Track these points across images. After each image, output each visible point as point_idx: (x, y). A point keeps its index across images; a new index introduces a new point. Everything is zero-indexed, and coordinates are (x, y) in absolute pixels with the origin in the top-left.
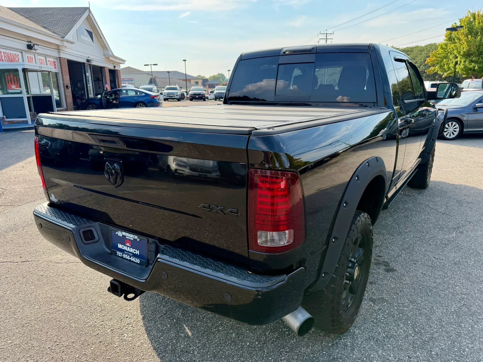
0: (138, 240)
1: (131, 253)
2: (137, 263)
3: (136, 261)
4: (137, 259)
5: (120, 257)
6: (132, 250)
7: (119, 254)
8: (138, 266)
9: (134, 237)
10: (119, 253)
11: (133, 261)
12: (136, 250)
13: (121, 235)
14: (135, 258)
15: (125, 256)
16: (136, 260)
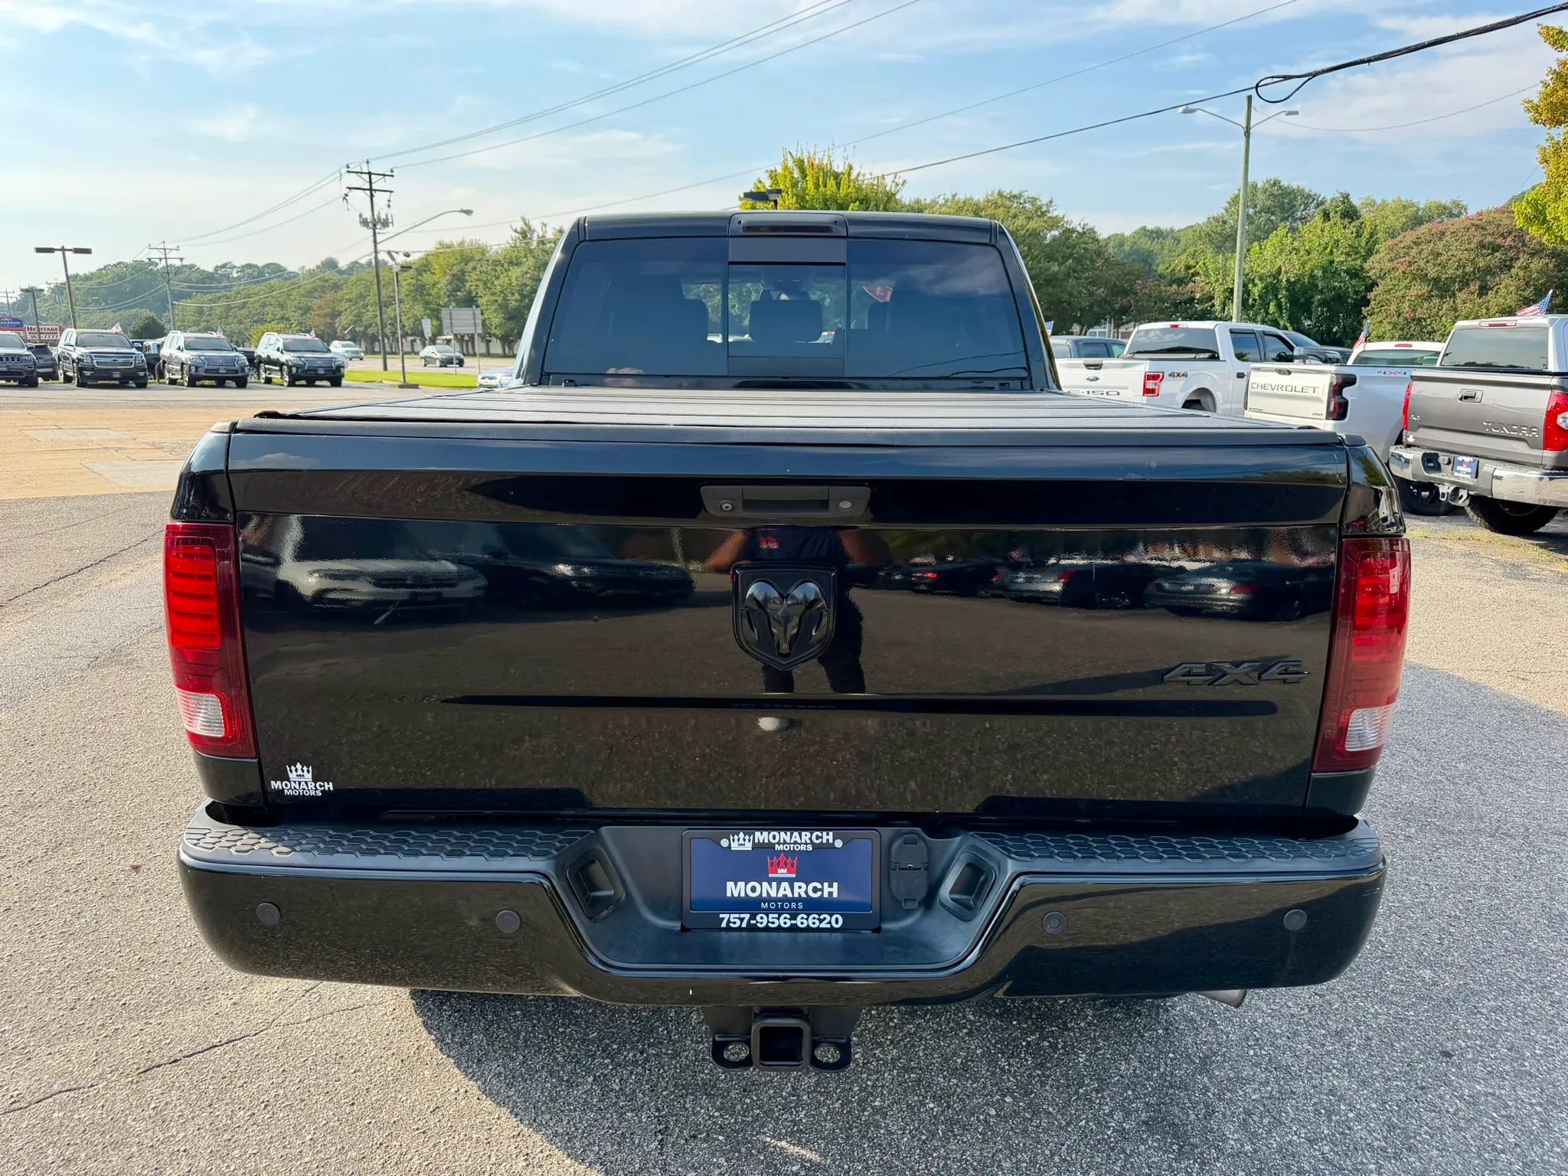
0: (839, 844)
1: (799, 899)
2: (832, 930)
3: (824, 925)
4: (831, 916)
5: (740, 929)
6: (801, 889)
7: (733, 919)
8: (839, 935)
9: (818, 837)
10: (732, 916)
11: (808, 929)
12: (826, 884)
13: (748, 846)
14: (819, 915)
15: (762, 920)
16: (821, 921)
